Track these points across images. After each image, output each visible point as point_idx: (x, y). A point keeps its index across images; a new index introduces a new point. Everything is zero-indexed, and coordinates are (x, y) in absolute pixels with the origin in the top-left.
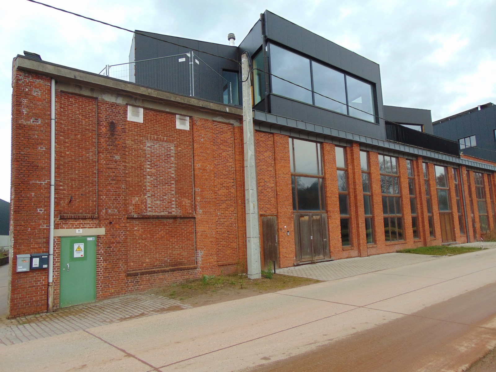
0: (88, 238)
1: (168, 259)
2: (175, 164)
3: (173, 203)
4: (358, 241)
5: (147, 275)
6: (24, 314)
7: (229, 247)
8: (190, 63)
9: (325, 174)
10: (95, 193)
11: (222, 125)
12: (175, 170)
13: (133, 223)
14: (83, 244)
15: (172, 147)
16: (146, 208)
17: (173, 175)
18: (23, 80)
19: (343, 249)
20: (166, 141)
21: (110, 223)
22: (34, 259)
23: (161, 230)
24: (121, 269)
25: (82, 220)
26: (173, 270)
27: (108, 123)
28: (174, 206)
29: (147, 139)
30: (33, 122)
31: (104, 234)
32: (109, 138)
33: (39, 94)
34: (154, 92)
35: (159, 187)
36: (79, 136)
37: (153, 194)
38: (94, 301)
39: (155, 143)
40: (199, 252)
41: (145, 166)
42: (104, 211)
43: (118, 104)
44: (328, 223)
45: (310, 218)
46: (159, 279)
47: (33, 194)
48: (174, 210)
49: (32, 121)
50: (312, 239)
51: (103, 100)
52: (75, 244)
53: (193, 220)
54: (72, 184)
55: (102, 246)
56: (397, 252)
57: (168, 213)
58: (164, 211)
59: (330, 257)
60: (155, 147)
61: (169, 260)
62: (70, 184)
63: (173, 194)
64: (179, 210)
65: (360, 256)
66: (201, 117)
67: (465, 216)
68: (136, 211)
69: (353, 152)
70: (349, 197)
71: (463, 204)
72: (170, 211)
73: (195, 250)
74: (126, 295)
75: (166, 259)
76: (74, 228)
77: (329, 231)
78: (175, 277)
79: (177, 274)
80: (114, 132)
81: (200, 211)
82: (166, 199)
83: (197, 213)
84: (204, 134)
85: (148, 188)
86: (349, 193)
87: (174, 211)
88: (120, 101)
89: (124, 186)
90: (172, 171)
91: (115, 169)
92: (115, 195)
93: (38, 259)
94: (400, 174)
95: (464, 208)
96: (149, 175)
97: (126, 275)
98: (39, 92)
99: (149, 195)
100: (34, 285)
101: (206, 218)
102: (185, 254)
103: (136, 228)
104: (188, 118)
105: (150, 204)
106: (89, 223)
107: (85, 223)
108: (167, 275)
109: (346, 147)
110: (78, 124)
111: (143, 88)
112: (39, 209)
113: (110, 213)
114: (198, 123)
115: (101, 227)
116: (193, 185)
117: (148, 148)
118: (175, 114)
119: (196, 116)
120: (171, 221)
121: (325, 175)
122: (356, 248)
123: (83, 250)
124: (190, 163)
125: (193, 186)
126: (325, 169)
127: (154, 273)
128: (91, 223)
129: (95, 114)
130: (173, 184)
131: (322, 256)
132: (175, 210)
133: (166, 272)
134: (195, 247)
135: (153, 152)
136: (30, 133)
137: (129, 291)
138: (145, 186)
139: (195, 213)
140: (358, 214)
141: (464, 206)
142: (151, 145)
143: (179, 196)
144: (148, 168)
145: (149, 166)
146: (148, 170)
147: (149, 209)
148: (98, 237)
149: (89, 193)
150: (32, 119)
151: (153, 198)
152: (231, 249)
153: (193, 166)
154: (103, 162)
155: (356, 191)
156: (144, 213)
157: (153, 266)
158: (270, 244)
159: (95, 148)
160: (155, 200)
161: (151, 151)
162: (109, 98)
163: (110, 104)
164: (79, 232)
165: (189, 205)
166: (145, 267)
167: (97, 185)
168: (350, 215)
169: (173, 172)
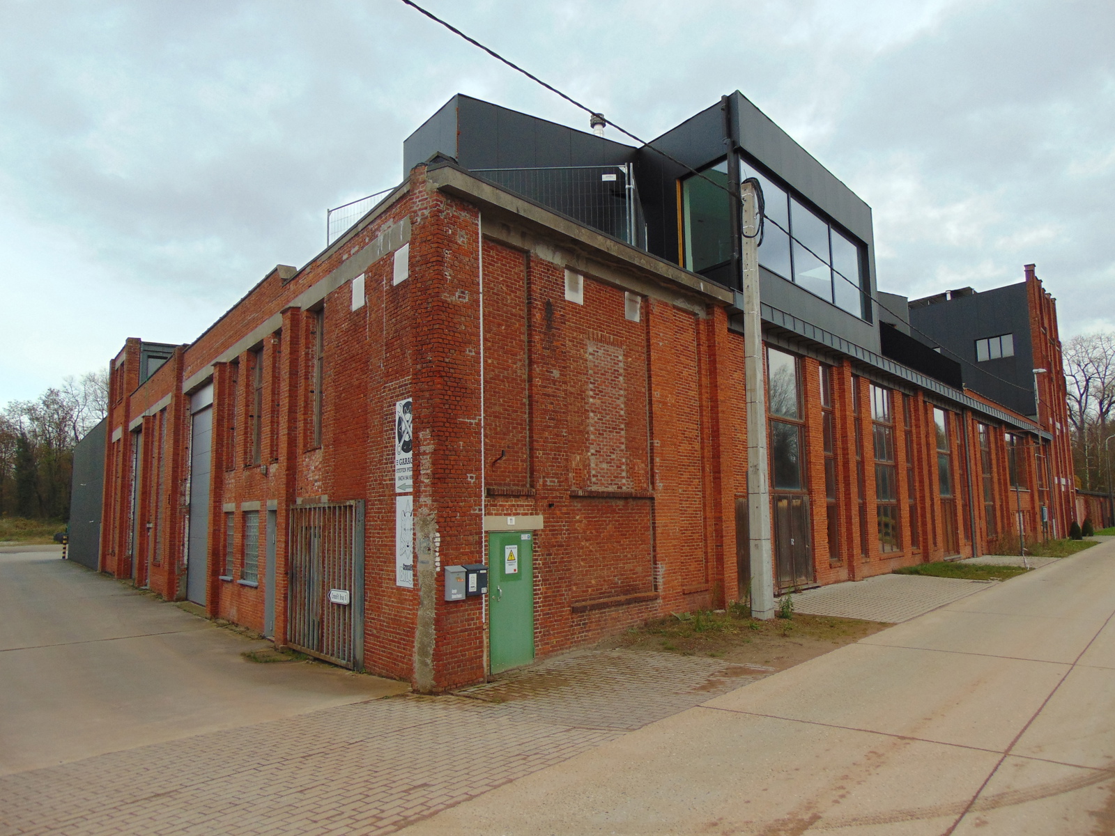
0: (522, 536)
1: (619, 579)
2: (625, 390)
3: (624, 467)
4: (848, 550)
5: (597, 611)
6: (456, 685)
7: (693, 558)
8: (627, 186)
9: (807, 417)
10: (525, 445)
11: (682, 315)
12: (625, 403)
13: (575, 506)
14: (516, 546)
15: (621, 355)
16: (590, 476)
17: (622, 413)
18: (445, 213)
19: (830, 565)
20: (612, 344)
21: (550, 506)
22: (471, 575)
23: (610, 521)
24: (565, 599)
25: (513, 499)
26: (628, 602)
27: (543, 303)
28: (624, 474)
29: (589, 339)
30: (459, 297)
31: (542, 528)
32: (545, 334)
33: (465, 240)
34: (614, 246)
35: (605, 436)
36: (503, 327)
37: (598, 449)
38: (531, 662)
39: (599, 346)
40: (660, 566)
41: (587, 393)
42: (541, 481)
43: (555, 266)
44: (812, 514)
45: (789, 503)
46: (611, 619)
47: (461, 443)
48: (624, 481)
49: (457, 294)
50: (793, 543)
51: (537, 256)
52: (506, 547)
53: (648, 502)
54: (496, 425)
55: (541, 551)
56: (894, 572)
57: (618, 488)
58: (611, 484)
59: (815, 581)
60: (599, 354)
61: (620, 582)
62: (493, 424)
63: (622, 451)
64: (632, 481)
65: (852, 578)
66: (659, 298)
67: (970, 507)
68: (578, 482)
69: (844, 378)
70: (835, 463)
71: (968, 482)
72: (620, 483)
73: (652, 563)
74: (571, 650)
75: (616, 579)
76: (505, 515)
77: (813, 529)
78: (630, 615)
79: (634, 608)
80: (551, 321)
81: (660, 485)
82: (613, 459)
83: (656, 488)
84: (663, 333)
85: (592, 437)
86: (836, 455)
87: (624, 485)
88: (557, 260)
89: (565, 432)
90: (621, 403)
91: (553, 396)
92: (555, 451)
93: (475, 575)
94: (894, 422)
95: (968, 490)
96: (593, 411)
97: (570, 610)
98: (465, 236)
99: (593, 451)
100: (467, 627)
101: (668, 500)
102: (639, 569)
103: (578, 517)
104: (639, 299)
105: (594, 469)
106: (522, 506)
107: (518, 505)
108: (621, 610)
109: (832, 366)
110: (503, 304)
111: (601, 237)
112: (469, 475)
113: (550, 486)
114: (656, 310)
115: (537, 514)
116: (648, 432)
117: (591, 357)
118: (623, 289)
119: (654, 296)
120: (621, 503)
121: (808, 420)
122: (845, 564)
123: (516, 560)
124: (643, 390)
125: (648, 434)
126: (806, 407)
127: (605, 608)
128: (527, 506)
129: (523, 283)
130: (622, 429)
131: (803, 578)
132: (626, 483)
133: (619, 605)
134: (651, 556)
135: (596, 364)
136: (455, 320)
137: (575, 642)
138: (588, 433)
139: (653, 489)
140: (850, 498)
141: (968, 486)
142: (594, 351)
143: (630, 455)
144: (592, 397)
145: (591, 393)
146: (591, 400)
147: (594, 479)
148: (535, 533)
149: (517, 444)
150: (457, 291)
151: (598, 456)
152: (695, 562)
153: (647, 395)
154: (538, 381)
155: (848, 454)
156: (589, 486)
157: (601, 593)
158: (743, 552)
159: (524, 354)
160: (600, 462)
161: (594, 362)
162: (544, 254)
163: (546, 265)
164: (511, 522)
165: (643, 472)
166: (591, 595)
167: (528, 428)
168: (836, 499)
169: (623, 406)
